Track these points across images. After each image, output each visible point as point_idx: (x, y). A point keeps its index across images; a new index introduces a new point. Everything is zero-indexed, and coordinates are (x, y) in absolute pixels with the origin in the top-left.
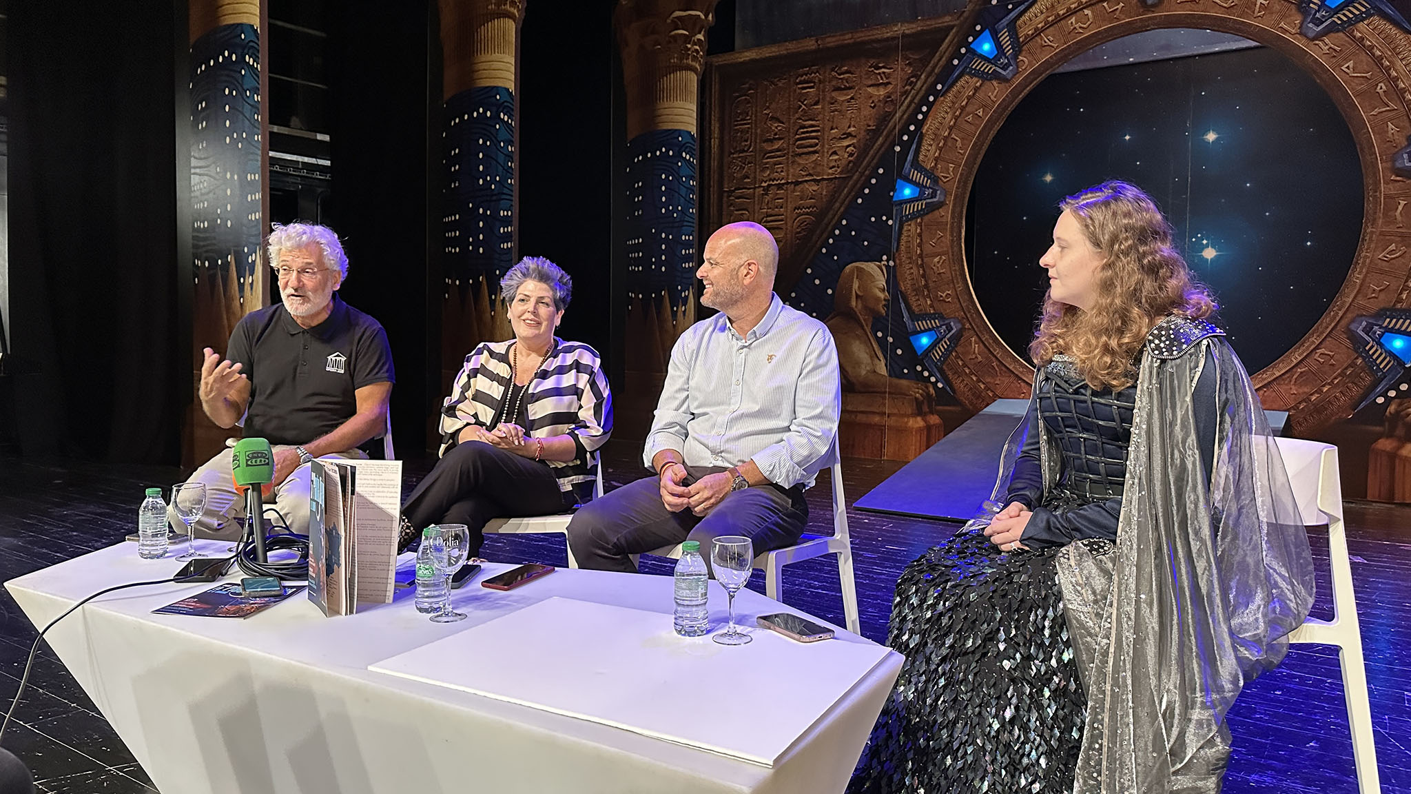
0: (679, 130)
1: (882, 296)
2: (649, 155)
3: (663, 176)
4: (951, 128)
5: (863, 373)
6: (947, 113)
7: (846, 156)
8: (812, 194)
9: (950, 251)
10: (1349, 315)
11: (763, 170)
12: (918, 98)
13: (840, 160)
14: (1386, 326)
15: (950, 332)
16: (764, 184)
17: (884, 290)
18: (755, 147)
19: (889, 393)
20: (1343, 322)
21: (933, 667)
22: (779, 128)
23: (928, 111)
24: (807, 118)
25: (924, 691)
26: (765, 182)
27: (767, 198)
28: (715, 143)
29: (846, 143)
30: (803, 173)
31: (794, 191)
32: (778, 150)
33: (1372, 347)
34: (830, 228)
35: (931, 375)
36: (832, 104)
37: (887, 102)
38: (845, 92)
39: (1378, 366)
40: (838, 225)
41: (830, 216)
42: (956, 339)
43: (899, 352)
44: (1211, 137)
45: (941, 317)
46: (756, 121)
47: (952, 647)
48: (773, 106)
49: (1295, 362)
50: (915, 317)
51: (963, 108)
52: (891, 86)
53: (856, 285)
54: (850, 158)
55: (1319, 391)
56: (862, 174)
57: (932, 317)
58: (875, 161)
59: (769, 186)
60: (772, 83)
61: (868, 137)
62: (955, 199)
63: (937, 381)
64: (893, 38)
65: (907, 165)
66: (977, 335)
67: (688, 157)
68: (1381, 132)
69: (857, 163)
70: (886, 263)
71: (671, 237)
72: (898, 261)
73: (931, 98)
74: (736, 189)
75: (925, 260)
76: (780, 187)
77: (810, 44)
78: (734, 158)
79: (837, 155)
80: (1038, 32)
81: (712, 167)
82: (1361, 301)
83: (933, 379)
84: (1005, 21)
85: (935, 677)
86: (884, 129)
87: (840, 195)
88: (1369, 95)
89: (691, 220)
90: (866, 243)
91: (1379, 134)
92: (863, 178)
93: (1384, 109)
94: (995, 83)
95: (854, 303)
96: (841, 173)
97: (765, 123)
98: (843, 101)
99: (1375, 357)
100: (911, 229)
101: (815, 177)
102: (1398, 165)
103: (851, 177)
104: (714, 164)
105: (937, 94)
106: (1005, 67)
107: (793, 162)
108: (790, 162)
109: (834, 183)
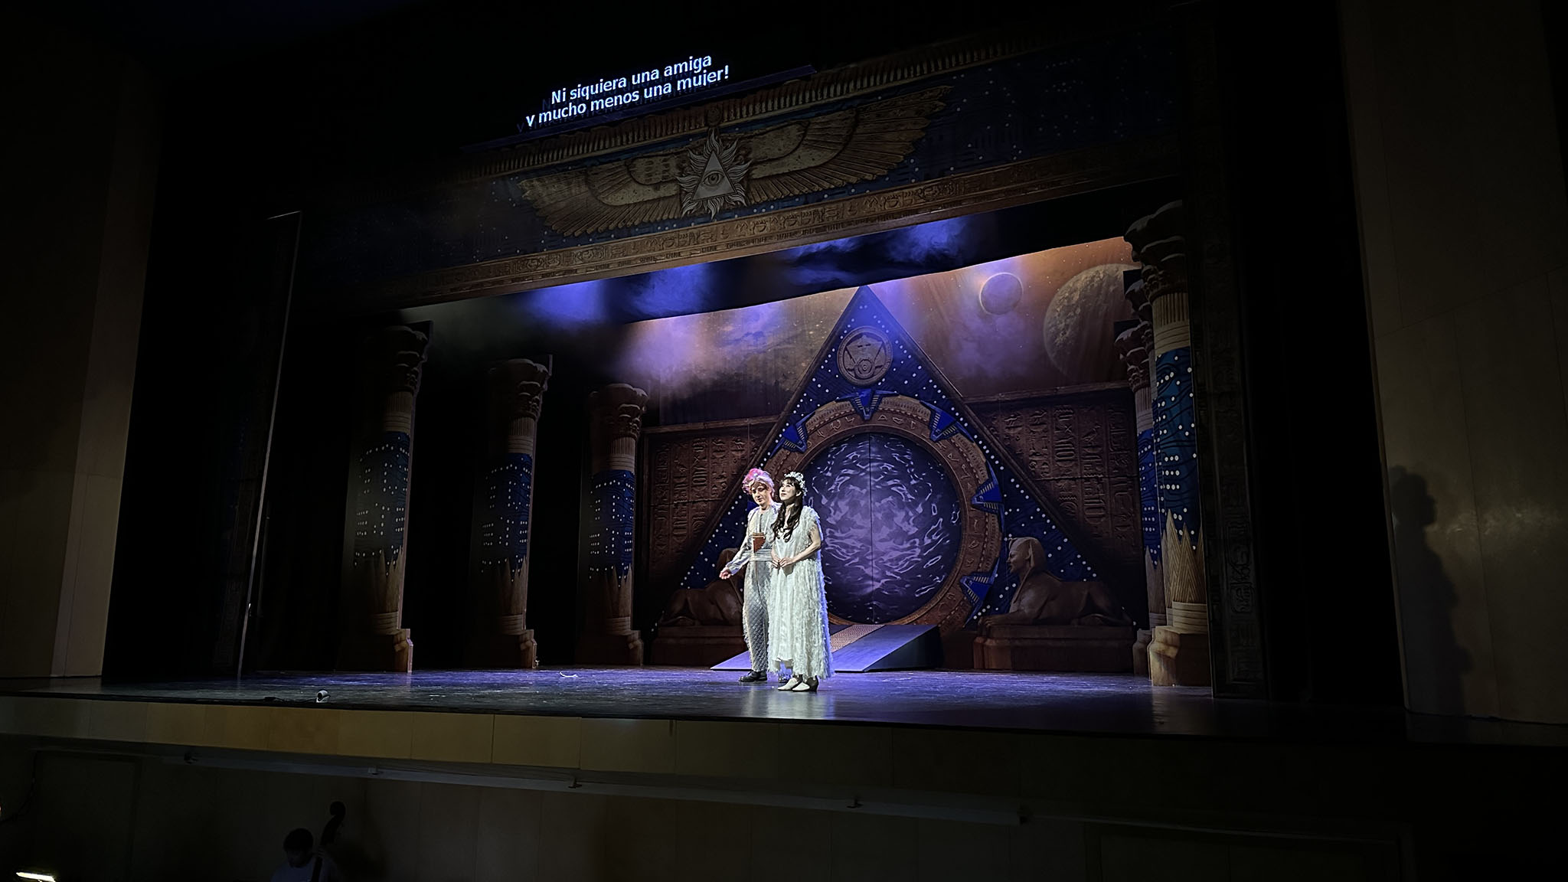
0: (624, 470)
2: (604, 484)
3: (614, 497)
5: (733, 613)
7: (721, 488)
8: (702, 509)
10: (960, 575)
11: (675, 494)
12: (758, 458)
13: (717, 490)
14: (976, 581)
18: (670, 481)
20: (958, 579)
22: (683, 471)
24: (699, 466)
26: (675, 501)
27: (677, 510)
28: (645, 477)
29: (720, 481)
30: (697, 497)
31: (692, 507)
32: (683, 483)
33: (970, 591)
34: (713, 528)
36: (714, 459)
37: (742, 459)
38: (719, 453)
39: (973, 600)
40: (717, 527)
41: (713, 521)
46: (670, 466)
48: (680, 458)
49: (940, 599)
51: (781, 466)
52: (744, 453)
54: (723, 490)
55: (950, 614)
56: (730, 498)
59: (678, 503)
60: (680, 446)
64: (746, 426)
67: (629, 486)
69: (728, 491)
71: (617, 534)
73: (765, 459)
74: (658, 505)
76: (684, 504)
77: (701, 426)
78: (657, 487)
79: (716, 487)
80: (816, 429)
81: (644, 492)
82: (963, 568)
84: (800, 422)
87: (718, 509)
88: (959, 469)
89: (630, 523)
91: (965, 488)
92: (731, 501)
93: (965, 477)
94: (796, 453)
96: (718, 497)
97: (675, 468)
98: (718, 458)
99: (972, 596)
101: (704, 499)
102: (973, 503)
103: (723, 500)
104: (645, 489)
105: (768, 457)
106: (801, 446)
107: (692, 490)
108: (690, 490)
109: (715, 503)
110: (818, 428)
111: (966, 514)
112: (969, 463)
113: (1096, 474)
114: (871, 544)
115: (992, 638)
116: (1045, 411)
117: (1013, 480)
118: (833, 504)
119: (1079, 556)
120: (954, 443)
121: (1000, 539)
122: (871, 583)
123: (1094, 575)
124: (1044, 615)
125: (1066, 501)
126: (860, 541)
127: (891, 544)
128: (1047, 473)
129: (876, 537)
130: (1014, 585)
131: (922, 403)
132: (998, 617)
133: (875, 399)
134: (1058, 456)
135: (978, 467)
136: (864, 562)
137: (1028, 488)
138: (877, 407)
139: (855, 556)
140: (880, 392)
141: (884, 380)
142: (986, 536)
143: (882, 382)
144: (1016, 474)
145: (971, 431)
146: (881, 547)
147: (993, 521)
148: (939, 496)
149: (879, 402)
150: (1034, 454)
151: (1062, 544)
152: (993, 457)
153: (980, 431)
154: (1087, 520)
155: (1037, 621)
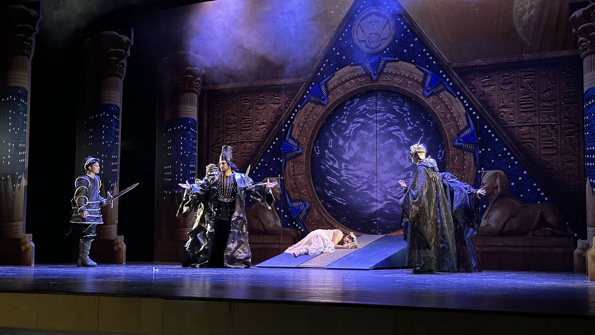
0: (189, 118)
1: (278, 192)
2: (175, 128)
3: (182, 138)
4: (304, 123)
5: (272, 226)
6: (302, 117)
7: (263, 132)
8: (249, 148)
9: (305, 173)
11: (227, 136)
12: (291, 109)
13: (260, 133)
15: (306, 207)
17: (279, 189)
18: (223, 126)
19: (283, 234)
22: (234, 119)
23: (295, 115)
24: (246, 115)
28: (205, 123)
29: (262, 127)
30: (245, 138)
31: (241, 146)
32: (234, 128)
34: (256, 162)
36: (256, 110)
37: (279, 110)
38: (261, 105)
40: (260, 161)
41: (256, 157)
42: (308, 210)
43: (286, 216)
45: (303, 201)
46: (224, 115)
48: (231, 109)
50: (292, 201)
51: (308, 115)
52: (280, 105)
54: (265, 133)
57: (299, 201)
58: (274, 135)
60: (231, 99)
61: (271, 125)
62: (306, 151)
64: (281, 85)
65: (288, 137)
66: (317, 209)
67: (193, 130)
68: (449, 132)
69: (267, 135)
71: (185, 165)
72: (285, 177)
73: (296, 111)
74: (215, 144)
75: (296, 177)
76: (235, 144)
77: (247, 84)
78: (214, 131)
79: (259, 131)
80: (335, 87)
81: (204, 134)
84: (323, 82)
86: (278, 122)
87: (261, 148)
88: (445, 118)
89: (195, 158)
90: (272, 169)
92: (270, 141)
93: (450, 124)
94: (320, 106)
96: (260, 139)
97: (228, 116)
98: (261, 109)
100: (290, 164)
101: (250, 140)
102: (455, 144)
103: (265, 141)
104: (205, 133)
105: (298, 109)
106: (324, 100)
107: (240, 133)
108: (239, 133)
109: (258, 143)
110: (337, 86)
111: (449, 153)
112: (452, 113)
113: (550, 122)
114: (376, 174)
116: (513, 73)
117: (486, 127)
118: (347, 145)
119: (535, 185)
120: (442, 98)
121: (475, 171)
122: (375, 204)
123: (546, 199)
124: (507, 227)
125: (526, 142)
126: (368, 172)
127: (392, 174)
128: (513, 121)
129: (380, 170)
130: (485, 206)
131: (418, 68)
133: (381, 64)
134: (521, 108)
135: (459, 116)
136: (370, 188)
137: (497, 132)
138: (382, 70)
139: (364, 184)
140: (385, 58)
141: (388, 49)
142: (464, 169)
143: (387, 51)
144: (489, 122)
145: (454, 89)
146: (383, 177)
147: (469, 158)
148: (429, 139)
149: (384, 66)
150: (503, 107)
151: (522, 175)
152: (471, 109)
153: (462, 89)
154: (542, 157)
155: (501, 233)
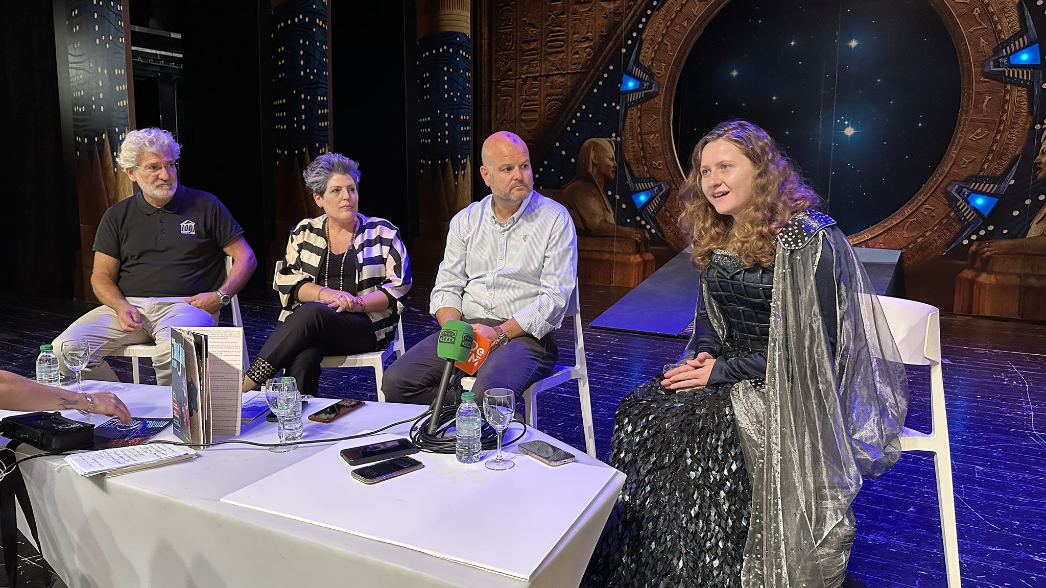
0: (458, 32)
1: (611, 164)
2: (434, 52)
3: (446, 69)
4: (663, 35)
5: (598, 221)
6: (661, 24)
7: (585, 55)
8: (559, 85)
9: (662, 130)
10: (947, 180)
11: (522, 65)
12: (640, 10)
13: (580, 58)
14: (973, 189)
15: (661, 191)
16: (523, 76)
17: (613, 159)
18: (516, 47)
19: (617, 237)
20: (942, 186)
21: (641, 478)
22: (534, 32)
23: (647, 21)
24: (555, 25)
25: (635, 495)
26: (524, 75)
27: (525, 87)
28: (485, 43)
29: (585, 45)
30: (553, 68)
31: (546, 82)
32: (533, 49)
33: (962, 203)
34: (573, 111)
35: (646, 223)
36: (575, 14)
37: (616, 14)
38: (583, 5)
39: (965, 217)
40: (579, 109)
41: (573, 102)
42: (665, 197)
43: (624, 206)
44: (853, 44)
45: (655, 180)
46: (516, 26)
47: (654, 463)
48: (530, 14)
49: (907, 214)
50: (636, 180)
51: (672, 20)
53: (592, 155)
55: (923, 236)
56: (597, 70)
57: (648, 180)
58: (606, 60)
59: (527, 77)
61: (601, 41)
62: (666, 89)
63: (651, 228)
65: (631, 63)
67: (464, 54)
68: (976, 45)
69: (593, 61)
70: (615, 139)
71: (452, 117)
72: (623, 138)
73: (649, 12)
74: (502, 80)
75: (644, 137)
76: (535, 78)
78: (500, 55)
79: (578, 54)
81: (483, 62)
82: (955, 170)
83: (648, 227)
85: (643, 485)
86: (614, 35)
87: (581, 85)
88: (968, 16)
89: (468, 104)
90: (600, 123)
91: (974, 45)
92: (598, 73)
93: (978, 28)
94: (697, 1)
95: (591, 170)
96: (581, 68)
97: (524, 28)
98: (582, 12)
99: (963, 211)
100: (634, 113)
101: (562, 71)
102: (986, 70)
103: (589, 72)
104: (485, 59)
105: (653, 8)
107: (545, 59)
108: (542, 59)
109: (576, 76)
111: (970, 87)
112: (987, 5)
115: (990, 272)
121: (1028, 126)
130: (1042, 197)
132: (1005, 243)
135: (1003, 11)
142: (1002, 121)
147: (1018, 99)
